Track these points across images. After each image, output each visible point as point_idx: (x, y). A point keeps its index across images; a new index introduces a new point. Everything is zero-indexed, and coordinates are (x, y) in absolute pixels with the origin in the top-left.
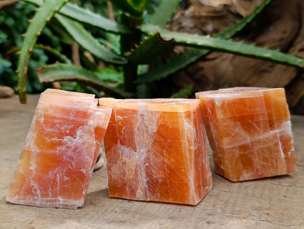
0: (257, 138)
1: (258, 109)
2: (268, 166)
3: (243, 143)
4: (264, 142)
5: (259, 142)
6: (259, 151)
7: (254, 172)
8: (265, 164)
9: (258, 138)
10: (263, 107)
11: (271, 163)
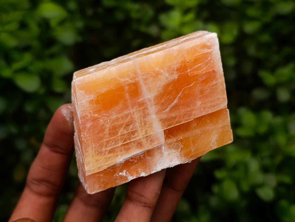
0: (152, 109)
1: (199, 103)
2: (102, 138)
3: (144, 88)
4: (145, 124)
5: (145, 115)
6: (129, 117)
7: (92, 114)
8: (107, 131)
9: (151, 111)
10: (204, 112)
11: (108, 142)
